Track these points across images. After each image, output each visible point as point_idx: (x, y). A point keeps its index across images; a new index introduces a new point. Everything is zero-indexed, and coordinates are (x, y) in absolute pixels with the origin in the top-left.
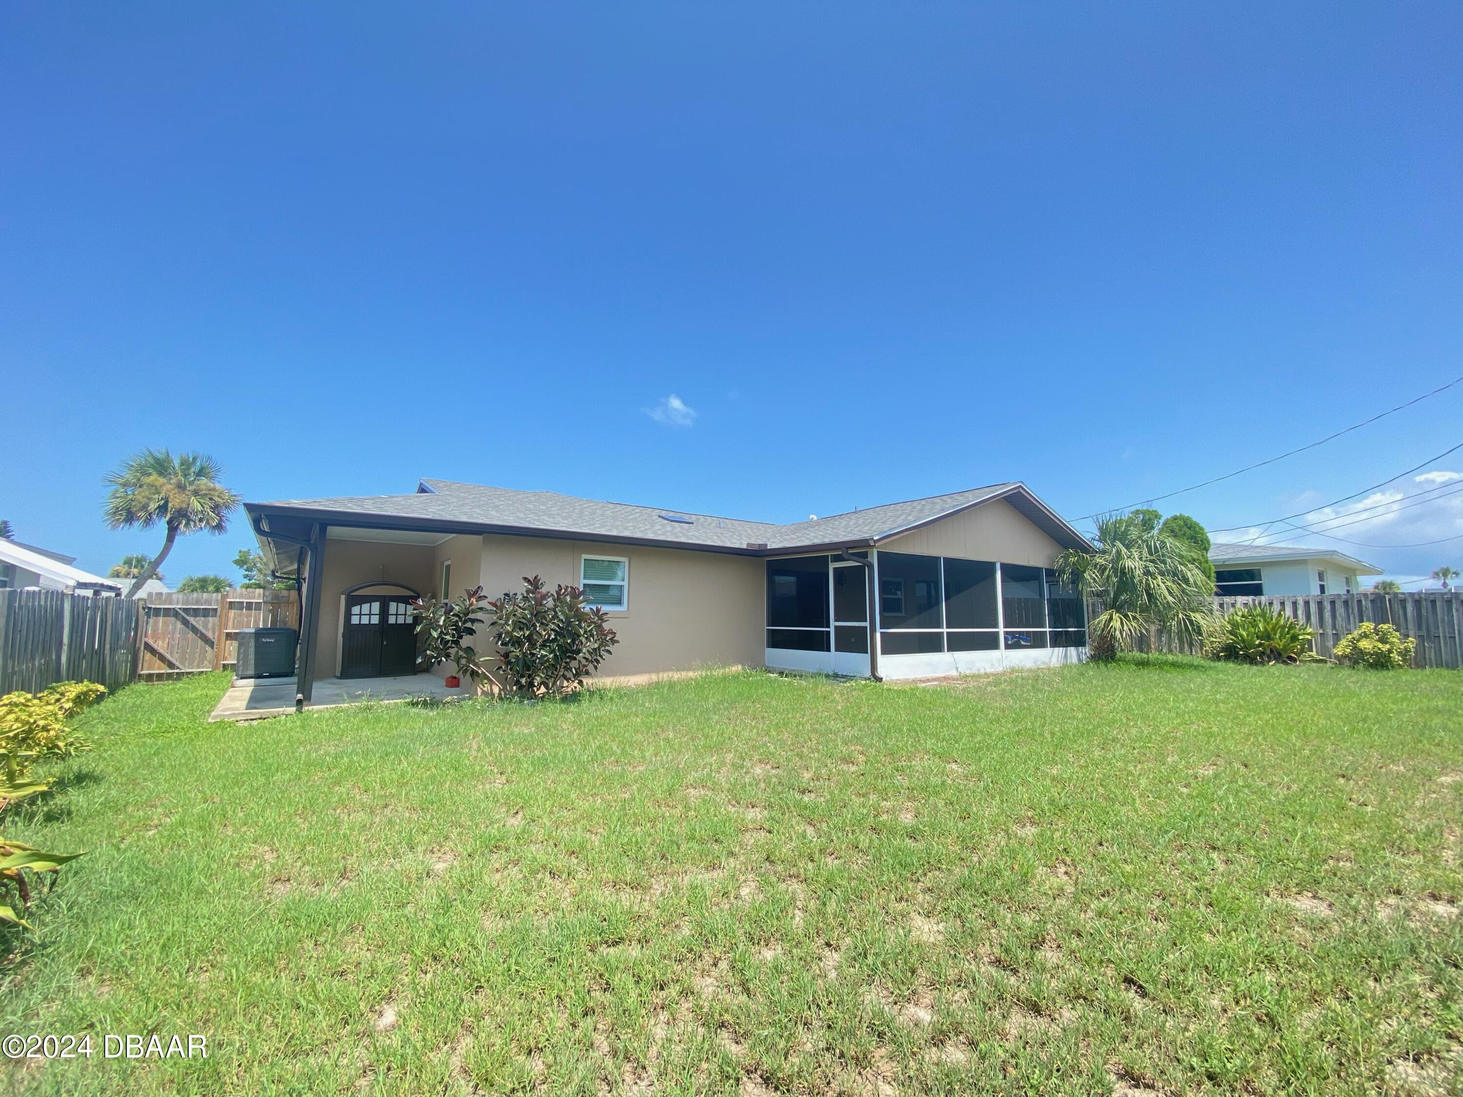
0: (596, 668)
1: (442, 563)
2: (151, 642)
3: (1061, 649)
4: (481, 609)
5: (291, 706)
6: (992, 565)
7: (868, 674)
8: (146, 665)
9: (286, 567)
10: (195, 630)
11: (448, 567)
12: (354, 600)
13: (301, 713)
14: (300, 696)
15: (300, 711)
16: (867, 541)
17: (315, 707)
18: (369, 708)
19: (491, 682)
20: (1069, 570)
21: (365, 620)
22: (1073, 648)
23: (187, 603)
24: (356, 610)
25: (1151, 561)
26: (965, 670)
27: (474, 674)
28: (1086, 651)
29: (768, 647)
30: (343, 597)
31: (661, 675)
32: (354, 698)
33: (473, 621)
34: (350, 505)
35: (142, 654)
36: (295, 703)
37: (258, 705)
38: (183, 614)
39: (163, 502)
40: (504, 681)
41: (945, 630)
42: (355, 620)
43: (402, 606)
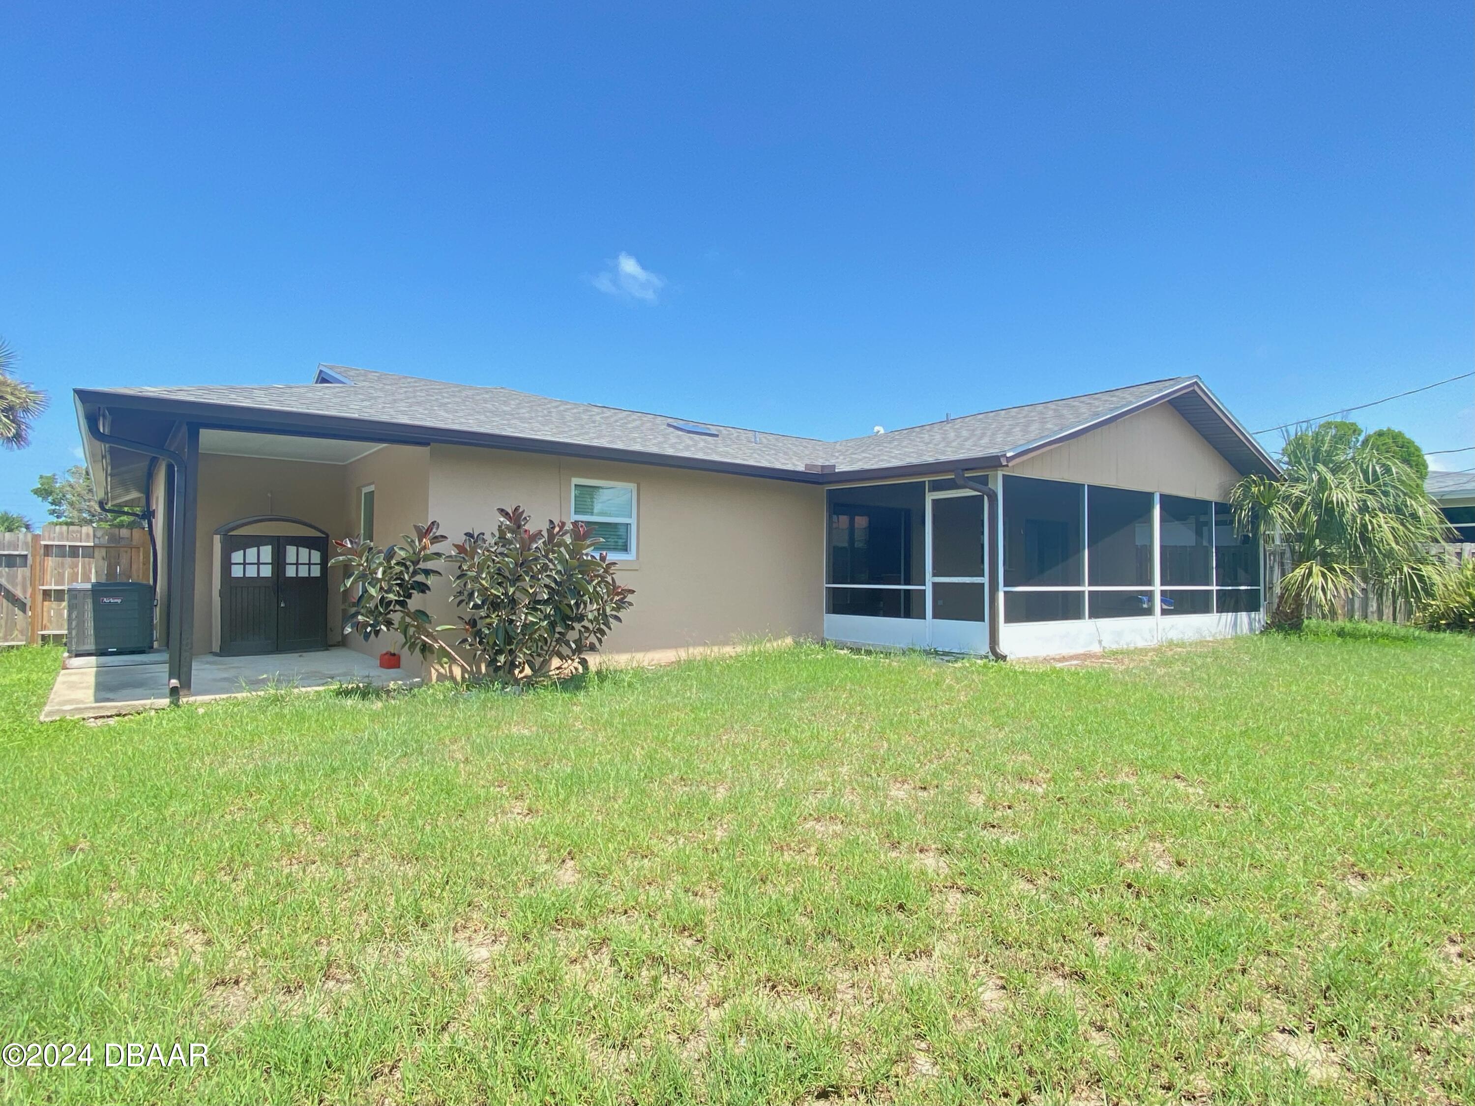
0: (600, 641)
1: (359, 490)
3: (1230, 614)
4: (438, 555)
5: (162, 696)
6: (1149, 496)
7: (985, 649)
9: (119, 496)
11: (370, 496)
12: (233, 544)
13: (179, 707)
14: (174, 682)
15: (175, 703)
16: (997, 458)
17: (199, 698)
18: (276, 700)
19: (453, 660)
20: (1248, 505)
21: (251, 572)
22: (1244, 614)
24: (237, 557)
25: (1371, 492)
26: (1111, 644)
27: (425, 649)
28: (1261, 617)
29: (828, 612)
30: (217, 538)
31: (691, 650)
32: (255, 684)
33: (427, 572)
34: (233, 396)
36: (167, 691)
37: (110, 695)
40: (472, 659)
41: (1086, 588)
42: (237, 572)
43: (304, 552)
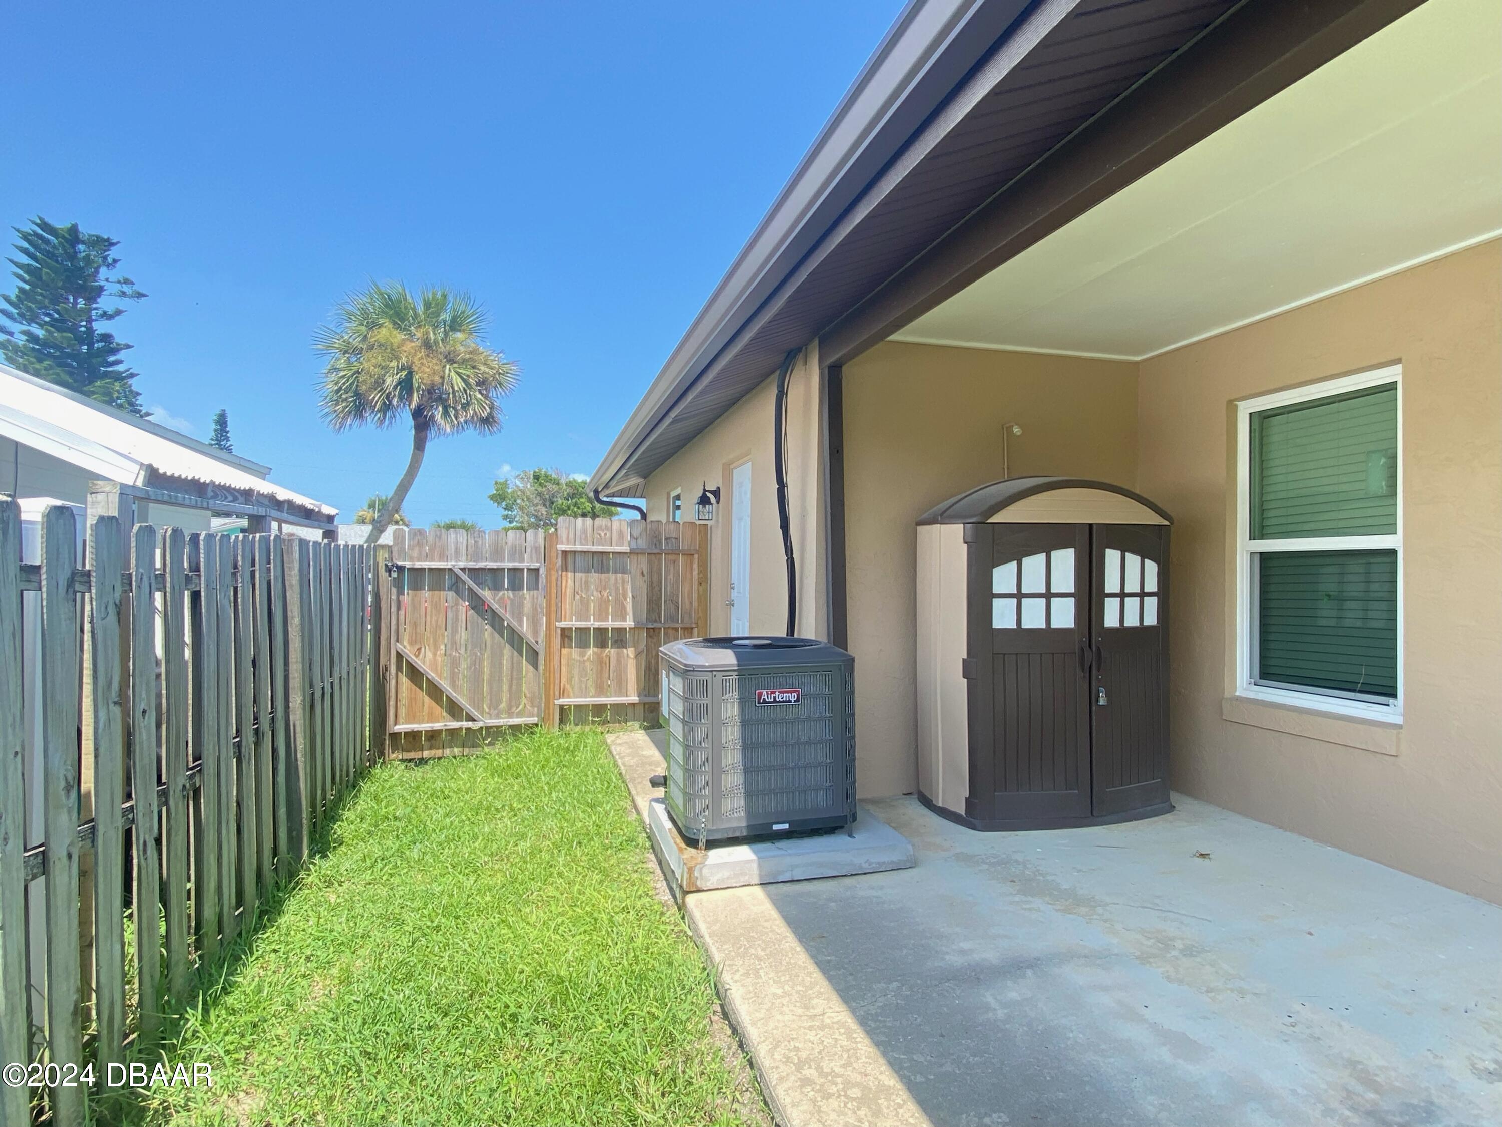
2: (408, 651)
8: (402, 712)
10: (495, 620)
12: (993, 545)
21: (1034, 618)
23: (476, 557)
24: (1004, 577)
35: (393, 682)
38: (470, 582)
39: (404, 373)
42: (1005, 616)
43: (1133, 564)
